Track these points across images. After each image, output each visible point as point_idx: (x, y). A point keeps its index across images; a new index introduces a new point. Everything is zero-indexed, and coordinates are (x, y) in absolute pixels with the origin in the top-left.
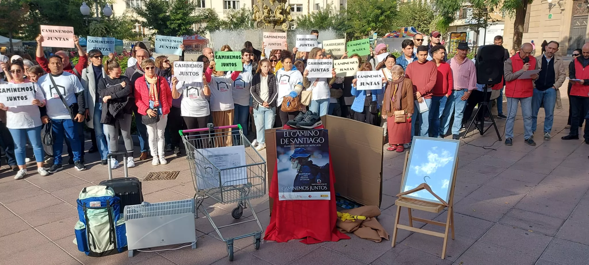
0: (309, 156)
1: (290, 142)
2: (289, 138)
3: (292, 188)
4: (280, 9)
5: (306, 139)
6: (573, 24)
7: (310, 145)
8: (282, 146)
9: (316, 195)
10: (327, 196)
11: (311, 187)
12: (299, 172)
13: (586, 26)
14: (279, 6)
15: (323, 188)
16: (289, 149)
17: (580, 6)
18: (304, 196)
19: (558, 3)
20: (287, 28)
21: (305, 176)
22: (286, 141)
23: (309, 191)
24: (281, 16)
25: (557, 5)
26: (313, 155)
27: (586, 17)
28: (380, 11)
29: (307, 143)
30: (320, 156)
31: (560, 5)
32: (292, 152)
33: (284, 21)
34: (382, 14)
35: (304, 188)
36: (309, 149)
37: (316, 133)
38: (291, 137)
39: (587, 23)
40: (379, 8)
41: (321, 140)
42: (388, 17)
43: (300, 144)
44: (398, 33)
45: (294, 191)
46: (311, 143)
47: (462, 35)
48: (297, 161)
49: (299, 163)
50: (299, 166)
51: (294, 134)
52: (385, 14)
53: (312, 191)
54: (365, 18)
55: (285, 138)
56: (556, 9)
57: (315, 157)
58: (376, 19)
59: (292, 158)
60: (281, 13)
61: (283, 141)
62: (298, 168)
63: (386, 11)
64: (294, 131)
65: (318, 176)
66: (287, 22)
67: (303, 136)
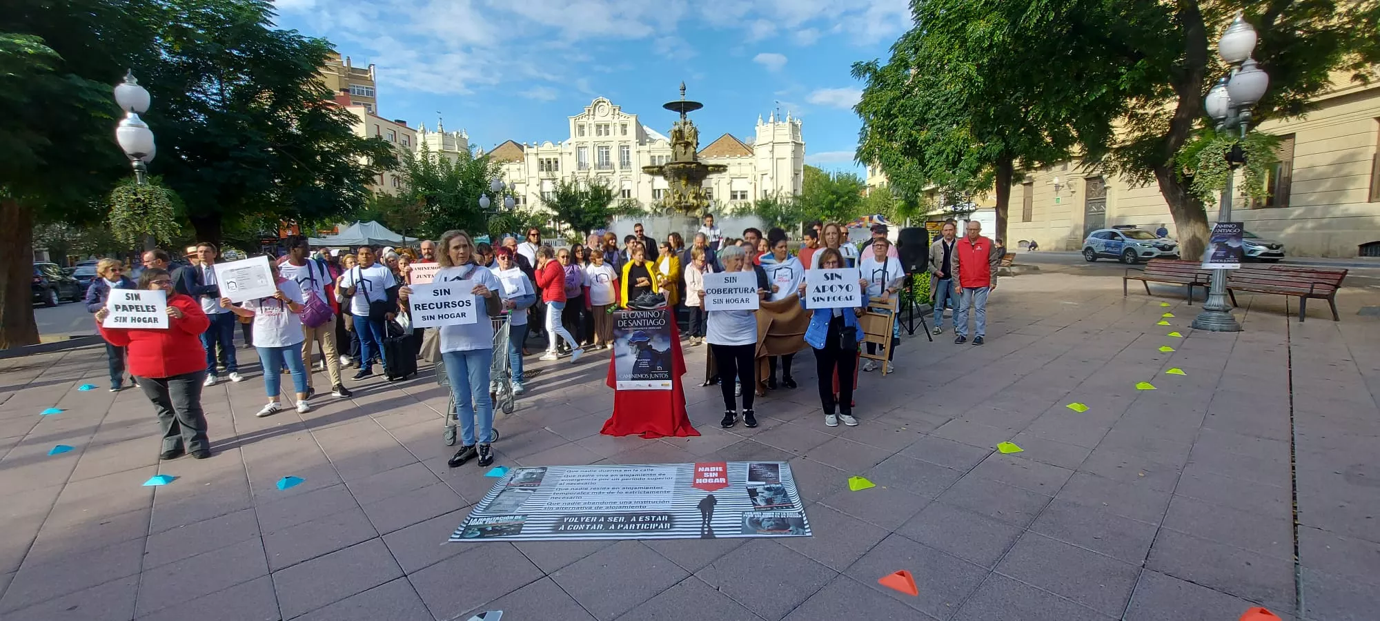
0: (649, 341)
1: (628, 324)
2: (627, 320)
3: (631, 376)
4: (693, 193)
5: (646, 321)
6: (1087, 210)
7: (650, 328)
8: (620, 329)
9: (657, 385)
10: (668, 385)
11: (651, 375)
12: (638, 358)
13: (1104, 211)
14: (692, 190)
15: (664, 376)
16: (627, 332)
17: (1096, 188)
18: (643, 385)
19: (1067, 184)
20: (702, 215)
21: (645, 363)
22: (624, 323)
23: (649, 379)
24: (695, 201)
25: (1066, 187)
26: (652, 338)
27: (1104, 200)
28: (835, 196)
29: (646, 326)
30: (660, 340)
31: (1069, 186)
32: (630, 336)
33: (698, 206)
34: (838, 200)
35: (644, 376)
36: (649, 332)
37: (656, 314)
38: (629, 319)
39: (1105, 207)
40: (833, 193)
41: (662, 322)
42: (845, 203)
43: (639, 326)
44: (861, 223)
45: (633, 379)
46: (651, 325)
47: (939, 224)
48: (636, 346)
49: (638, 347)
50: (638, 351)
51: (633, 315)
52: (842, 199)
53: (652, 379)
54: (818, 205)
55: (623, 320)
56: (1064, 191)
57: (655, 341)
58: (831, 206)
59: (630, 343)
60: (694, 198)
61: (621, 323)
62: (637, 353)
63: (843, 197)
64: (633, 312)
65: (658, 364)
66: (702, 208)
67: (642, 318)
